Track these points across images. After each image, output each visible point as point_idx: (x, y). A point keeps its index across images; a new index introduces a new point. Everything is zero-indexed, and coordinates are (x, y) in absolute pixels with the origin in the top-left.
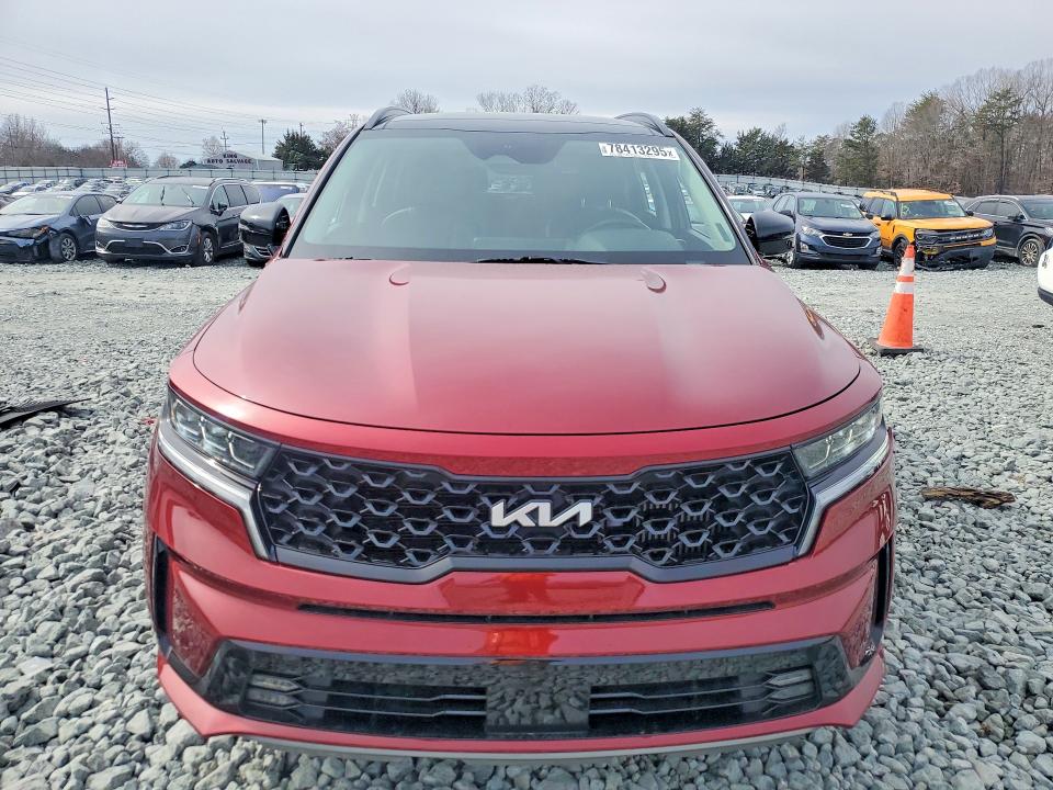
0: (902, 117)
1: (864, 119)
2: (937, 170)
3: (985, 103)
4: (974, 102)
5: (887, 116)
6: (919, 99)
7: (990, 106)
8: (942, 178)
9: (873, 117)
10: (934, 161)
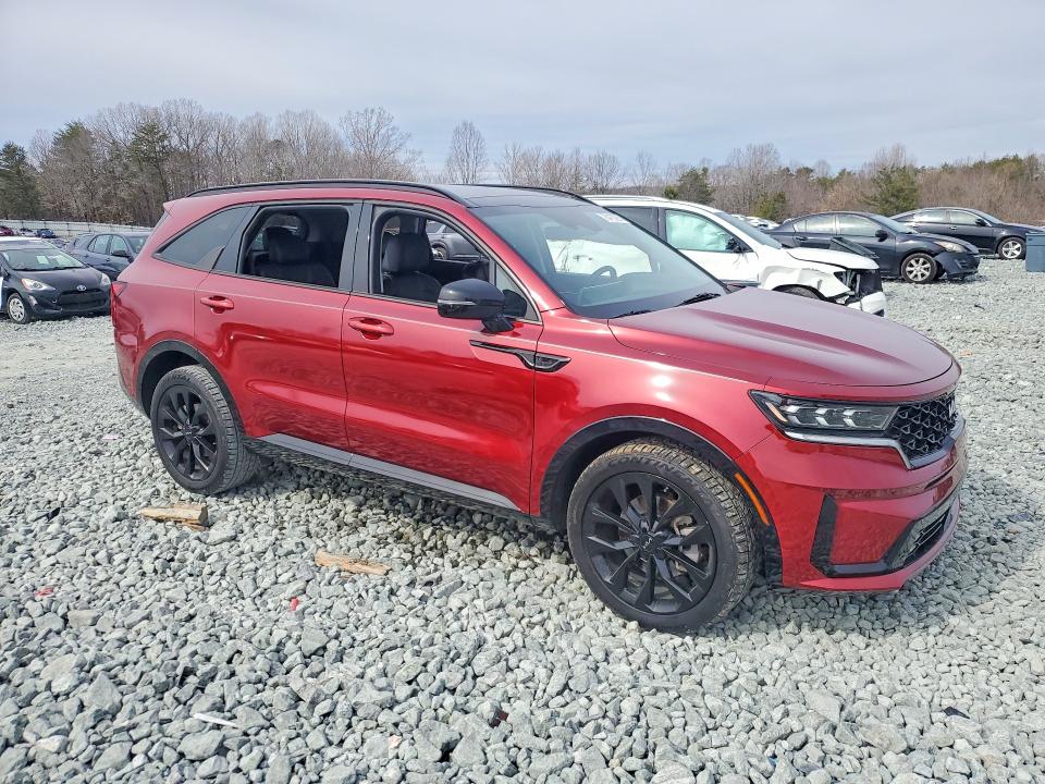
0: (50, 145)
1: (8, 147)
2: (107, 200)
3: (133, 136)
4: (124, 135)
5: (34, 143)
6: (65, 128)
7: (139, 140)
8: (113, 208)
9: (18, 143)
10: (101, 192)
